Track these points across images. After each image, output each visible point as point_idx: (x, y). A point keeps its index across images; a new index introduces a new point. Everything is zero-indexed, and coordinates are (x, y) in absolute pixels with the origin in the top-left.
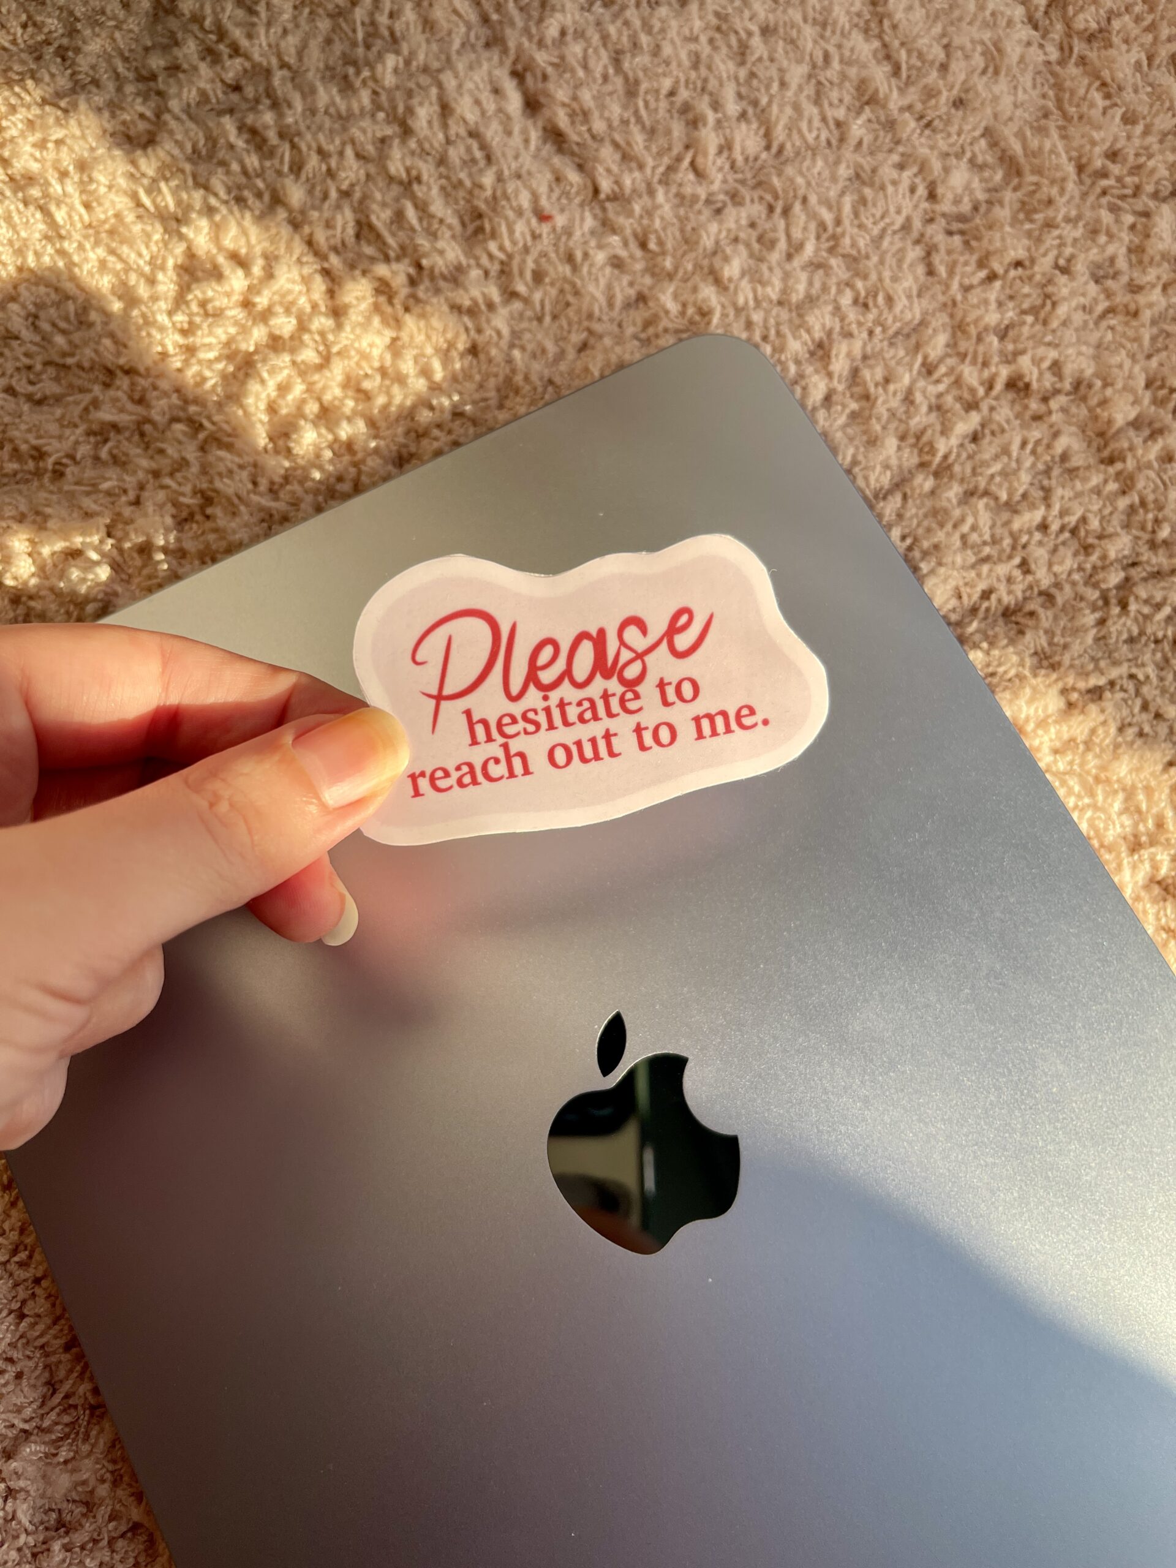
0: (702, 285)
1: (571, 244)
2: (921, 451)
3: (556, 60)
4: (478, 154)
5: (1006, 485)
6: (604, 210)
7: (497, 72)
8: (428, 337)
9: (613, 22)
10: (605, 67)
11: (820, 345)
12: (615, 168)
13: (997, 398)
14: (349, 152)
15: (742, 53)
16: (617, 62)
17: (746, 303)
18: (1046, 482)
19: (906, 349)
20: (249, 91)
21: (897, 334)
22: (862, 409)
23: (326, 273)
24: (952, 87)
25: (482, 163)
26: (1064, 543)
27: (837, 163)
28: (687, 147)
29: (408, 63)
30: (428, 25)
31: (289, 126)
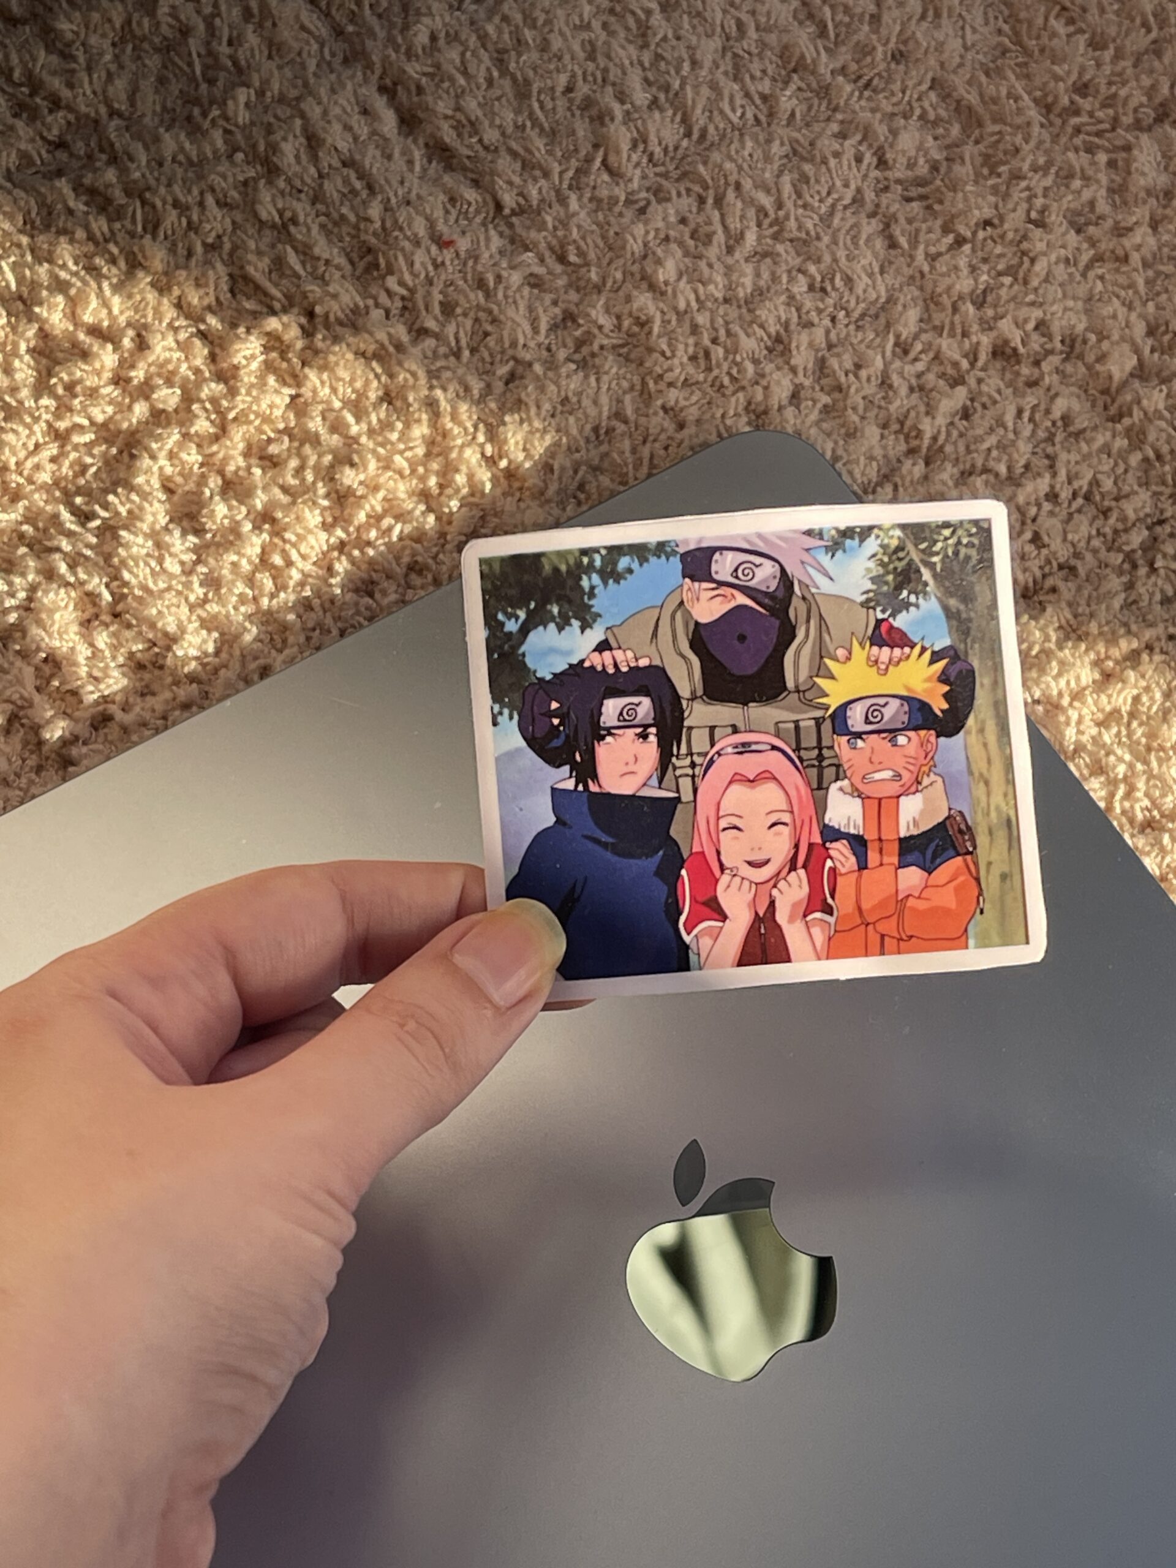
0: (635, 293)
1: (479, 268)
2: (907, 438)
3: (430, 70)
4: (358, 185)
5: (1005, 458)
6: (511, 226)
7: (364, 90)
8: (334, 390)
9: (489, 19)
10: (488, 69)
11: (778, 340)
12: (517, 180)
13: (983, 369)
14: (210, 200)
15: (643, 34)
16: (500, 62)
17: (688, 304)
18: (1050, 450)
19: (875, 331)
20: (80, 148)
21: (863, 316)
22: (835, 401)
23: (203, 335)
24: (888, 41)
25: (364, 194)
26: (1079, 511)
27: (769, 141)
28: (596, 146)
29: (260, 94)
30: (274, 48)
31: (135, 182)
